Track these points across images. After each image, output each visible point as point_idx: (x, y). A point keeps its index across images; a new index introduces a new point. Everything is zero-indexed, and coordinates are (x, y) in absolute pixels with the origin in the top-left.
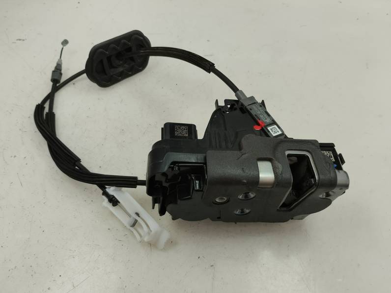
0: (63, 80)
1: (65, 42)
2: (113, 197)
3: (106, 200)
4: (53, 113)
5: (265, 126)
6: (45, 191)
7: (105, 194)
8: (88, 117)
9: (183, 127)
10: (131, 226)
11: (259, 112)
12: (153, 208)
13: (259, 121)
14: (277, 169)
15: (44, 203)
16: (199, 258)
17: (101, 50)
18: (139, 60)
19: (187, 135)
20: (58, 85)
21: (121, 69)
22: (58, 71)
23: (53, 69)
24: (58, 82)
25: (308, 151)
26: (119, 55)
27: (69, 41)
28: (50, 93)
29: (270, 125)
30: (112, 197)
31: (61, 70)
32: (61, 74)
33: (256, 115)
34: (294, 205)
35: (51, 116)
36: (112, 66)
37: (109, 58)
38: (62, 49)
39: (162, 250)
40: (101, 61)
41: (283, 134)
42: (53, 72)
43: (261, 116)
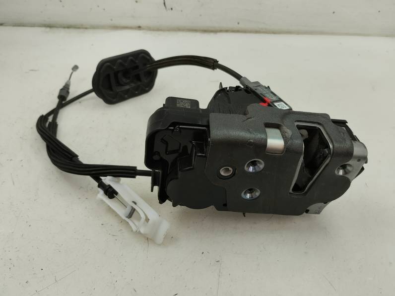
0: (69, 98)
1: (75, 68)
2: (110, 187)
3: (101, 192)
4: (56, 123)
5: (271, 102)
6: (38, 189)
7: (101, 185)
8: (91, 128)
9: (186, 101)
10: (127, 217)
11: (264, 92)
12: (152, 191)
13: (265, 98)
14: (286, 134)
15: (35, 200)
16: (203, 253)
17: (108, 64)
18: (146, 81)
19: (190, 107)
20: (64, 102)
21: (127, 87)
22: (65, 90)
23: (61, 87)
24: (64, 99)
25: (319, 124)
26: (126, 73)
27: (79, 66)
28: (55, 109)
29: (276, 101)
30: (108, 187)
31: (68, 89)
32: (68, 93)
33: (261, 94)
34: (308, 186)
35: (54, 126)
36: (119, 84)
37: (116, 74)
38: (72, 73)
39: (159, 245)
40: (108, 76)
41: (291, 109)
42: (61, 90)
43: (268, 95)
